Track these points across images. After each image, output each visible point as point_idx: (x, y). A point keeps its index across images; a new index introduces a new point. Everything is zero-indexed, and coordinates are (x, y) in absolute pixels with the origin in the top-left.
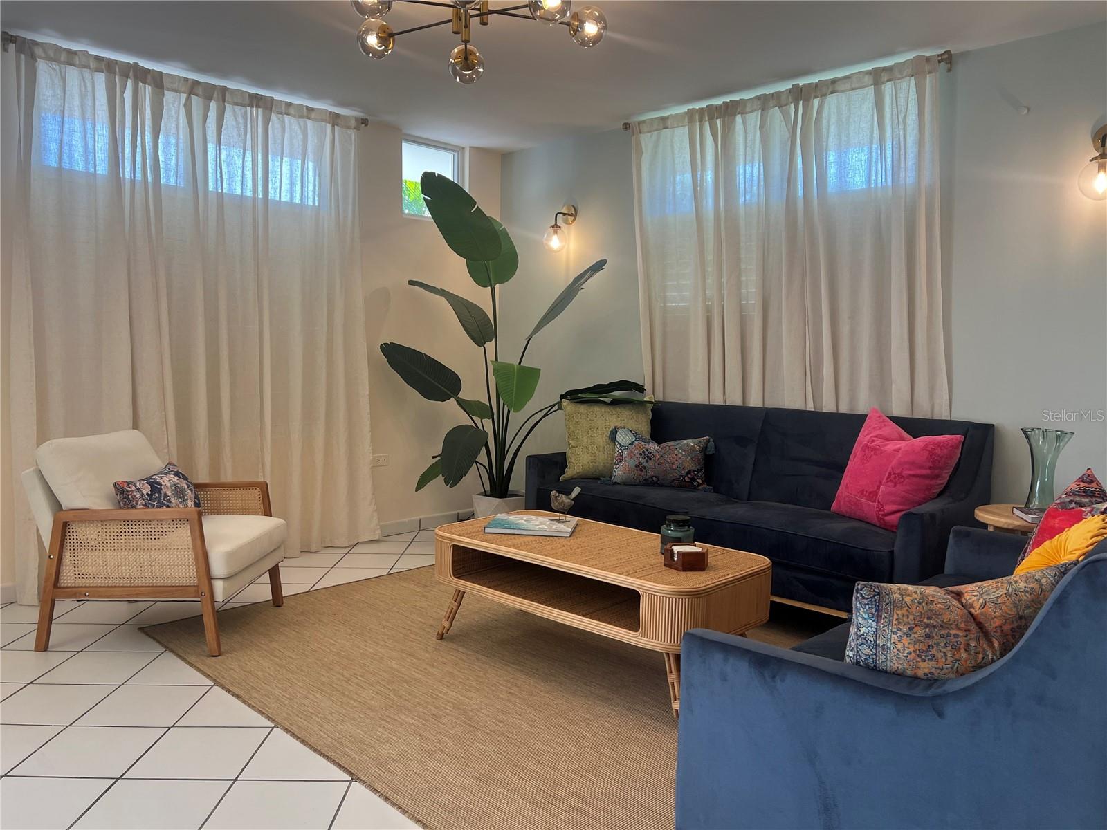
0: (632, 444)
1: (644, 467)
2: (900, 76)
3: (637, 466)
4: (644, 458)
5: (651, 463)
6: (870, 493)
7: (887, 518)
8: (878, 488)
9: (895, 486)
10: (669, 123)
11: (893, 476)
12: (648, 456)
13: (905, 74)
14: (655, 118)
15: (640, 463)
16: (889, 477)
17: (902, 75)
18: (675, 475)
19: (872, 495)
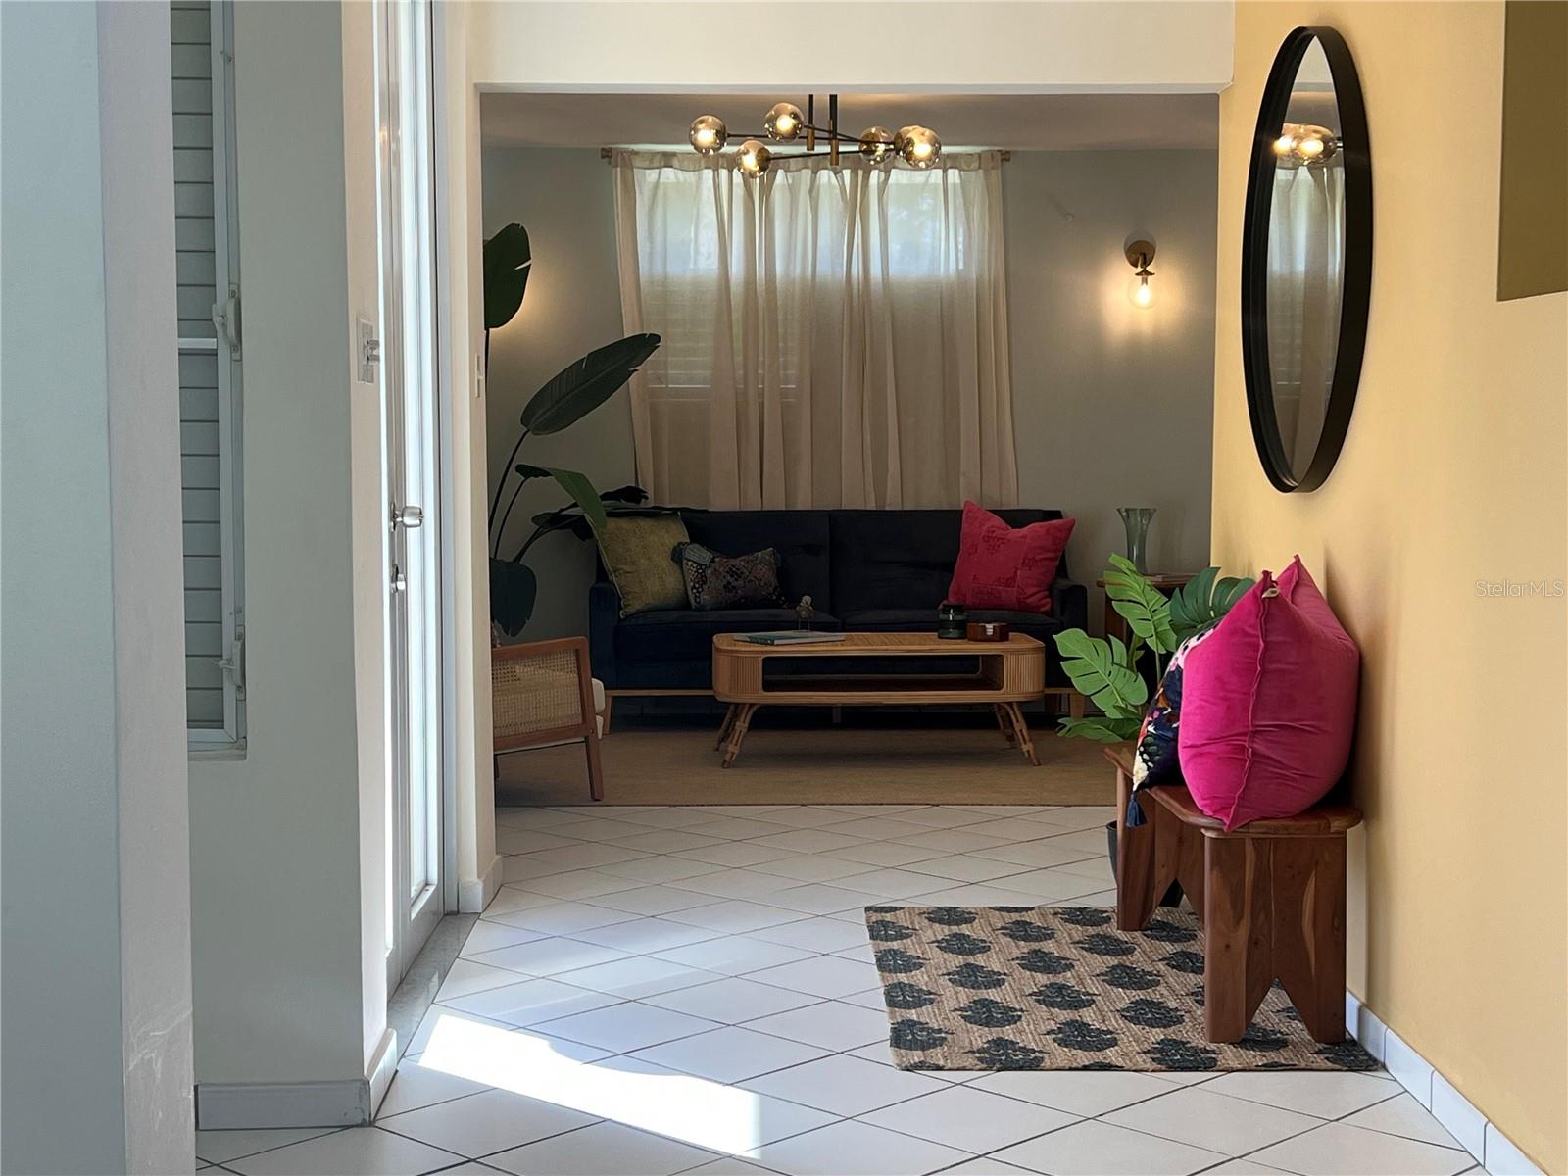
0: (713, 561)
1: (734, 587)
2: (965, 167)
3: (725, 587)
4: (732, 576)
5: (740, 582)
6: (1008, 580)
7: (1029, 600)
8: (1016, 573)
9: (1030, 570)
10: (675, 162)
11: (1027, 561)
12: (737, 574)
13: (972, 167)
14: (658, 153)
15: (729, 583)
16: (1024, 561)
17: (969, 166)
18: (764, 593)
19: (1010, 582)
